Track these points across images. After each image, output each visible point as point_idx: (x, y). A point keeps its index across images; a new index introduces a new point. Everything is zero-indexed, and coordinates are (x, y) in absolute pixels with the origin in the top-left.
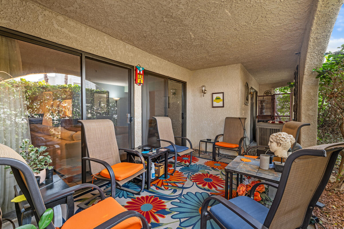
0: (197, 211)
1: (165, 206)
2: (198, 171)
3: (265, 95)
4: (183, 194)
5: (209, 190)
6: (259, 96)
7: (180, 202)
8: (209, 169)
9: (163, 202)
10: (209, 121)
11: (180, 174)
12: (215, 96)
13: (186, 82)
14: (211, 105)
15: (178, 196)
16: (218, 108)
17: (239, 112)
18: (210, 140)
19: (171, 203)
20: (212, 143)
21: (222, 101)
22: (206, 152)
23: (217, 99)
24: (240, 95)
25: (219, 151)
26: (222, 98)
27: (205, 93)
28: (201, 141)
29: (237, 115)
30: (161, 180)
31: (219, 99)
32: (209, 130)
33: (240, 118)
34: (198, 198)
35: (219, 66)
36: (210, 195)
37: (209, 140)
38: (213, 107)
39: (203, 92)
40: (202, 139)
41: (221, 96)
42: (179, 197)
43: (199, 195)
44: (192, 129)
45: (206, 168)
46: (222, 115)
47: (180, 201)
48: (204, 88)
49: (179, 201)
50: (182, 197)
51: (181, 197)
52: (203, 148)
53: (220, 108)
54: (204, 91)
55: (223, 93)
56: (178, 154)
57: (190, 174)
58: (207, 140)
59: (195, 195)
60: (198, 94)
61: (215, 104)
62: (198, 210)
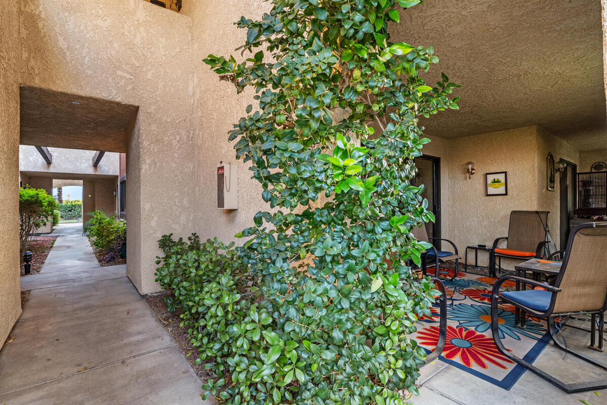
2: (468, 286)
3: (593, 171)
6: (579, 174)
8: (487, 286)
10: (481, 218)
12: (490, 178)
13: (440, 158)
14: (483, 192)
16: (497, 197)
17: (535, 203)
18: (485, 246)
20: (488, 250)
21: (504, 185)
22: (476, 266)
23: (494, 181)
24: (536, 174)
25: (499, 266)
26: (503, 181)
27: (472, 174)
28: (468, 247)
29: (533, 208)
31: (498, 181)
32: (480, 231)
33: (537, 212)
35: (497, 131)
37: (482, 247)
38: (488, 195)
39: (469, 172)
40: (469, 245)
41: (501, 177)
43: (476, 307)
44: (450, 231)
46: (504, 208)
48: (470, 167)
51: (453, 306)
52: (471, 260)
53: (500, 197)
54: (470, 171)
55: (505, 173)
56: (439, 259)
57: (457, 288)
58: (479, 246)
59: (472, 306)
60: (460, 175)
61: (491, 190)
62: (479, 317)
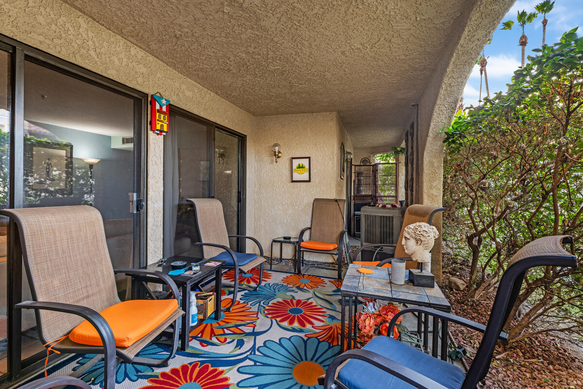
0: (290, 376)
1: (226, 379)
2: (273, 297)
3: (362, 164)
4: (257, 347)
5: (301, 331)
6: (355, 166)
7: (255, 365)
8: (293, 291)
9: (222, 372)
10: (286, 207)
11: (243, 307)
12: (296, 163)
13: (246, 136)
14: (289, 178)
15: (248, 353)
16: (302, 183)
17: (334, 191)
18: (290, 238)
19: (238, 370)
20: (294, 243)
21: (308, 171)
22: (281, 259)
23: (299, 167)
24: (335, 162)
25: (303, 258)
26: (307, 167)
27: (279, 157)
28: (274, 241)
29: (332, 196)
30: (209, 325)
31: (303, 167)
32: (285, 221)
33: (336, 201)
34: (286, 350)
35: (303, 113)
36: (306, 338)
37: (287, 239)
38: (293, 181)
39: (275, 155)
40: (275, 237)
41: (305, 162)
42: (251, 354)
43: (286, 343)
44: (255, 221)
45: (287, 290)
46: (307, 195)
47: (255, 362)
48: (277, 149)
49: (252, 363)
50: (257, 353)
51: (255, 354)
52: (276, 254)
53: (304, 183)
54: (277, 154)
55: (309, 158)
56: (240, 269)
57: (262, 304)
58: (285, 238)
59: (280, 344)
60: (267, 158)
61: (296, 177)
62: (290, 374)
